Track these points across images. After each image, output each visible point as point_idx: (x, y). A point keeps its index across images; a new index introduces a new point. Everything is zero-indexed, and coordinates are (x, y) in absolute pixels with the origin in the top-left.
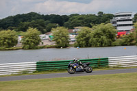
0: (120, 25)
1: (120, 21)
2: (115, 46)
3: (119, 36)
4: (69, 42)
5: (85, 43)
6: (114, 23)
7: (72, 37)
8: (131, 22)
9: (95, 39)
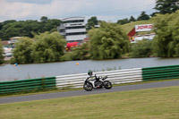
0: (70, 34)
1: (69, 28)
2: (64, 61)
3: (69, 47)
4: (3, 57)
5: (25, 57)
6: (62, 31)
7: (8, 51)
8: (84, 30)
9: (37, 53)
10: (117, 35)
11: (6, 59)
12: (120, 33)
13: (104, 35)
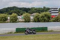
1: (53, 11)
3: (52, 17)
5: (37, 20)
6: (50, 12)
7: (32, 18)
8: (58, 12)
9: (42, 19)
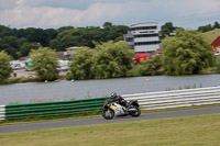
0: (139, 44)
1: (139, 36)
2: (132, 76)
3: (138, 60)
4: (58, 72)
5: (85, 72)
6: (129, 39)
7: (63, 64)
8: (156, 39)
9: (99, 66)
10: (198, 45)
11: (61, 74)
12: (201, 43)
13: (181, 45)
